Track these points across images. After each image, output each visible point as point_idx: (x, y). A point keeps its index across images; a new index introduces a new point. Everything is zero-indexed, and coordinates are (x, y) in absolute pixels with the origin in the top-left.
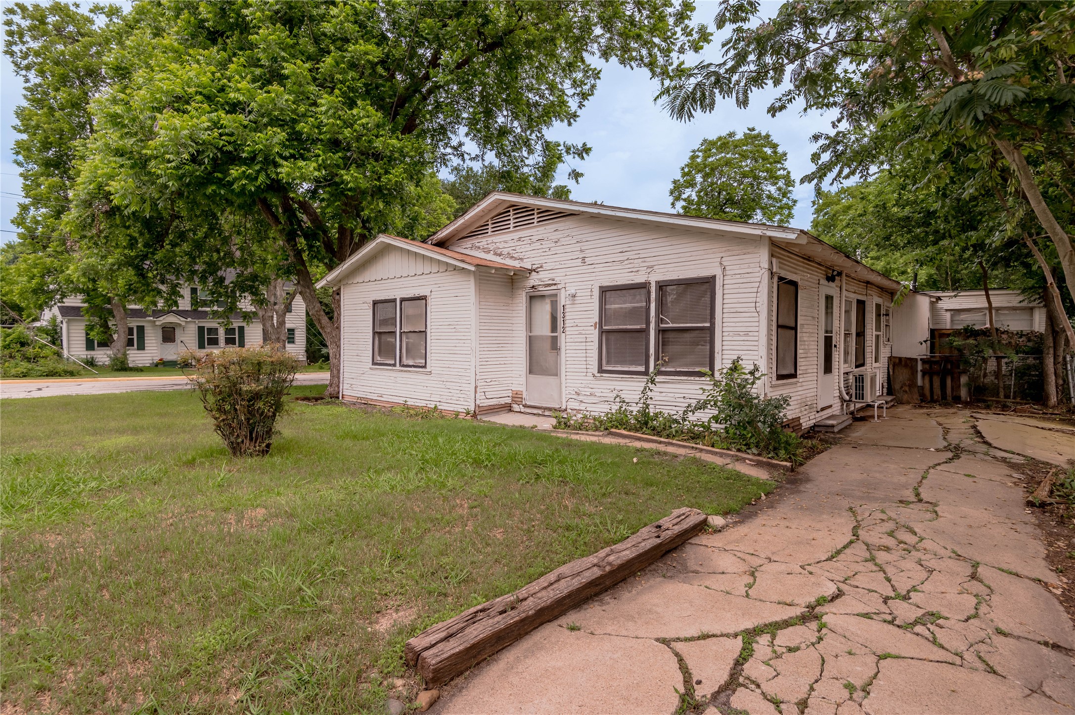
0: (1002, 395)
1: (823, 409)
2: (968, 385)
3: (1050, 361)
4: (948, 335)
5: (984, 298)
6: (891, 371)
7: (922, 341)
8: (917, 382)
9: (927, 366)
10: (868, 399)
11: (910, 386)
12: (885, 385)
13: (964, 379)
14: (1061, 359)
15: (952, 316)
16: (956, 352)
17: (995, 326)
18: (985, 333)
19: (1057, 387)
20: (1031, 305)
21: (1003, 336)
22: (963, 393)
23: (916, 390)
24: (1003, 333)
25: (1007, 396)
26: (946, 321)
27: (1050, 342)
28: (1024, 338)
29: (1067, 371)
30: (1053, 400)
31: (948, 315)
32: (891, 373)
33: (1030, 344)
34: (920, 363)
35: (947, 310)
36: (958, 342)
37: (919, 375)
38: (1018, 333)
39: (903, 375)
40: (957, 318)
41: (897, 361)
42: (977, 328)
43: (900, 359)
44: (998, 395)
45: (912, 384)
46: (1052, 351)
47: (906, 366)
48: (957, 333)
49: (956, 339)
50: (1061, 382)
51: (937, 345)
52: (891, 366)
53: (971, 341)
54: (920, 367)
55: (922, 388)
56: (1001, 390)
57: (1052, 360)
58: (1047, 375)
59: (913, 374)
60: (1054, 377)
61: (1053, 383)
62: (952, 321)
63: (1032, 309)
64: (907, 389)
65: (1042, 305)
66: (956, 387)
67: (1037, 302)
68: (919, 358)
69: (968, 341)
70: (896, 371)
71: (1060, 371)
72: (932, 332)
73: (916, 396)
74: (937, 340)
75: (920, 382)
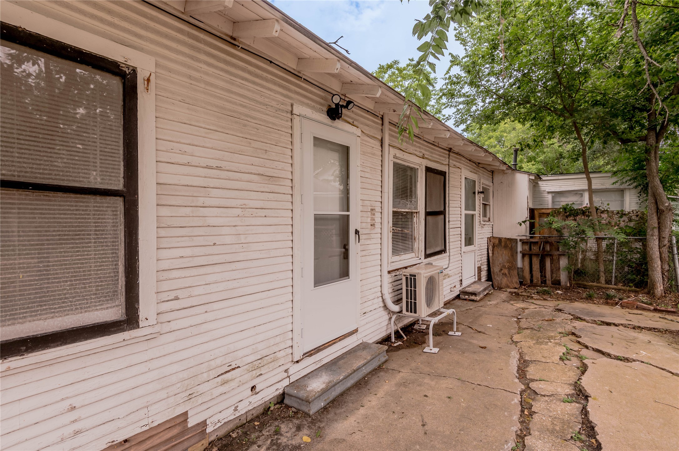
0: (603, 279)
1: (309, 354)
2: (568, 269)
3: (654, 244)
4: (548, 214)
5: (586, 182)
6: (490, 252)
7: (520, 221)
8: (516, 264)
9: (527, 247)
10: (423, 311)
11: (509, 268)
12: (485, 268)
13: (563, 262)
14: (666, 242)
15: (553, 197)
16: (556, 232)
17: (596, 205)
18: (584, 212)
19: (663, 274)
20: (622, 187)
21: (603, 215)
22: (563, 277)
23: (515, 272)
24: (602, 212)
25: (608, 282)
26: (548, 202)
27: (653, 221)
28: (625, 218)
29: (673, 255)
30: (660, 288)
31: (550, 197)
32: (491, 255)
33: (632, 224)
34: (519, 244)
35: (549, 193)
36: (558, 222)
37: (519, 256)
38: (618, 213)
39: (502, 257)
40: (558, 199)
41: (497, 242)
42: (576, 207)
43: (500, 239)
44: (598, 280)
45: (512, 266)
46: (656, 232)
47: (506, 247)
48: (556, 212)
49: (556, 219)
50: (666, 267)
51: (537, 225)
52: (491, 248)
53: (571, 223)
54: (519, 248)
55: (522, 269)
56: (602, 274)
57: (657, 242)
58: (652, 259)
59: (512, 256)
60: (659, 262)
61: (659, 269)
62: (553, 202)
63: (622, 191)
64: (506, 271)
65: (632, 186)
66: (556, 269)
67: (628, 183)
68: (519, 238)
69: (567, 222)
70: (496, 252)
71: (666, 255)
72: (532, 211)
73: (516, 280)
74: (537, 220)
75: (519, 264)
